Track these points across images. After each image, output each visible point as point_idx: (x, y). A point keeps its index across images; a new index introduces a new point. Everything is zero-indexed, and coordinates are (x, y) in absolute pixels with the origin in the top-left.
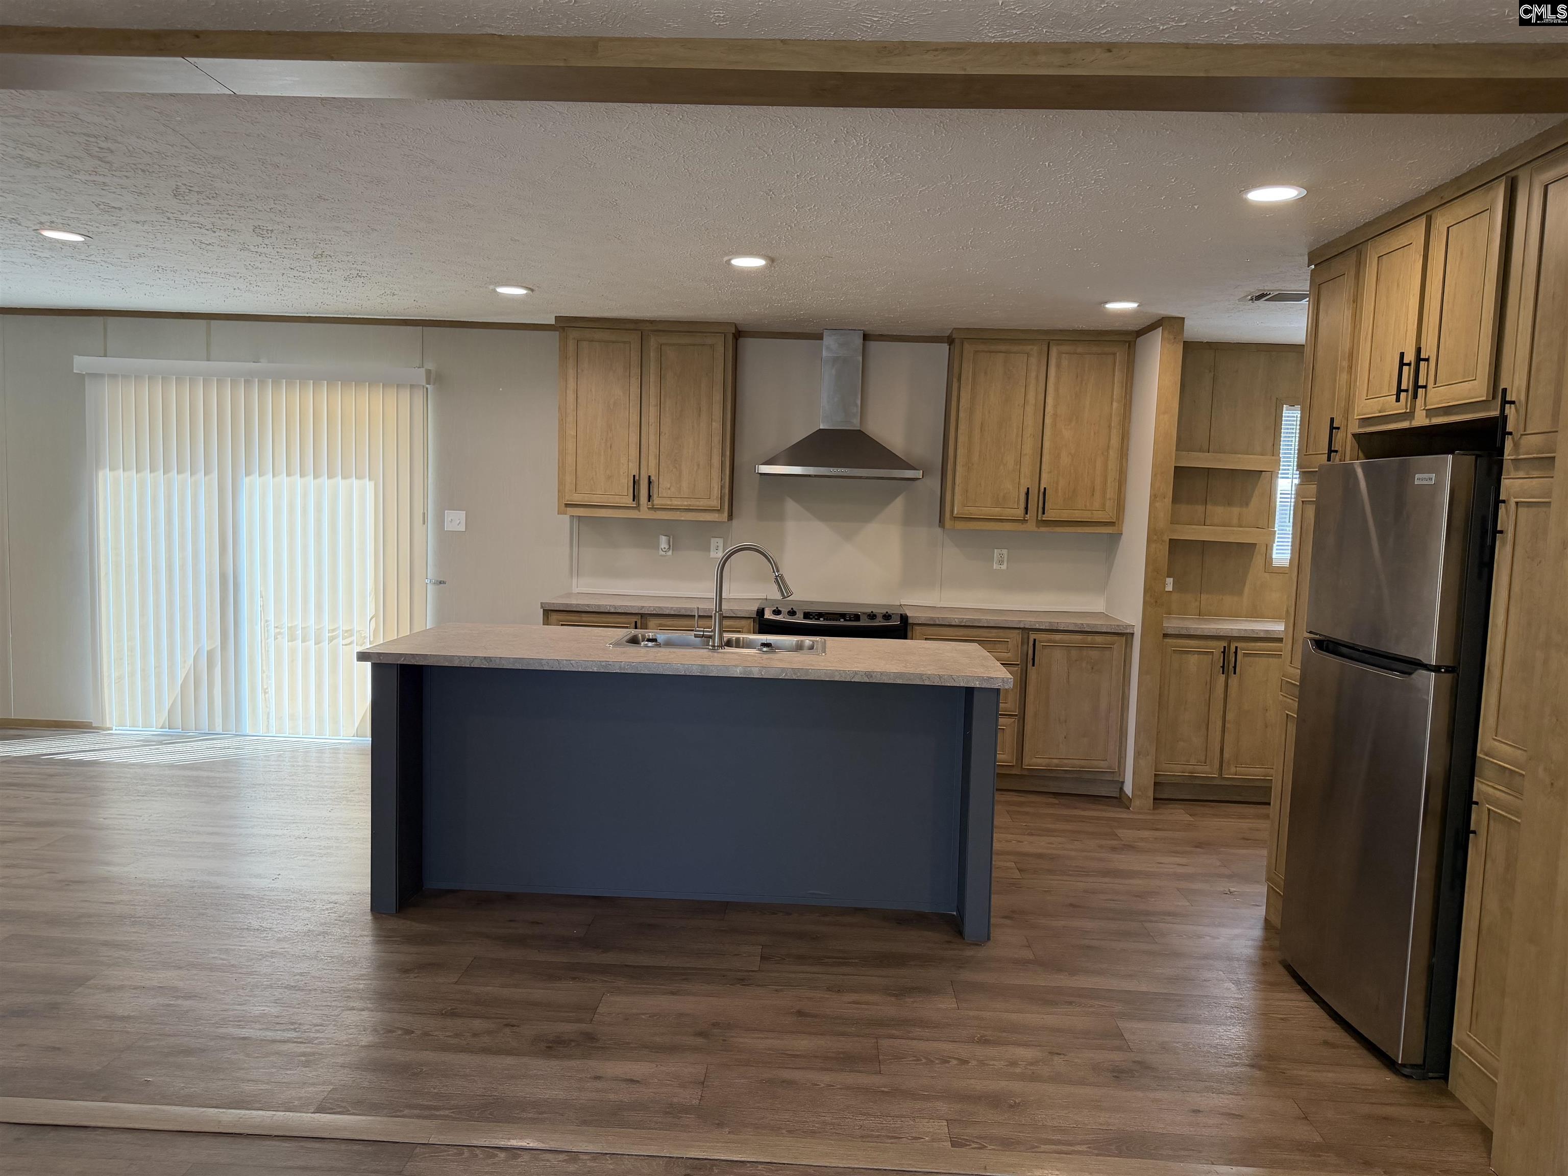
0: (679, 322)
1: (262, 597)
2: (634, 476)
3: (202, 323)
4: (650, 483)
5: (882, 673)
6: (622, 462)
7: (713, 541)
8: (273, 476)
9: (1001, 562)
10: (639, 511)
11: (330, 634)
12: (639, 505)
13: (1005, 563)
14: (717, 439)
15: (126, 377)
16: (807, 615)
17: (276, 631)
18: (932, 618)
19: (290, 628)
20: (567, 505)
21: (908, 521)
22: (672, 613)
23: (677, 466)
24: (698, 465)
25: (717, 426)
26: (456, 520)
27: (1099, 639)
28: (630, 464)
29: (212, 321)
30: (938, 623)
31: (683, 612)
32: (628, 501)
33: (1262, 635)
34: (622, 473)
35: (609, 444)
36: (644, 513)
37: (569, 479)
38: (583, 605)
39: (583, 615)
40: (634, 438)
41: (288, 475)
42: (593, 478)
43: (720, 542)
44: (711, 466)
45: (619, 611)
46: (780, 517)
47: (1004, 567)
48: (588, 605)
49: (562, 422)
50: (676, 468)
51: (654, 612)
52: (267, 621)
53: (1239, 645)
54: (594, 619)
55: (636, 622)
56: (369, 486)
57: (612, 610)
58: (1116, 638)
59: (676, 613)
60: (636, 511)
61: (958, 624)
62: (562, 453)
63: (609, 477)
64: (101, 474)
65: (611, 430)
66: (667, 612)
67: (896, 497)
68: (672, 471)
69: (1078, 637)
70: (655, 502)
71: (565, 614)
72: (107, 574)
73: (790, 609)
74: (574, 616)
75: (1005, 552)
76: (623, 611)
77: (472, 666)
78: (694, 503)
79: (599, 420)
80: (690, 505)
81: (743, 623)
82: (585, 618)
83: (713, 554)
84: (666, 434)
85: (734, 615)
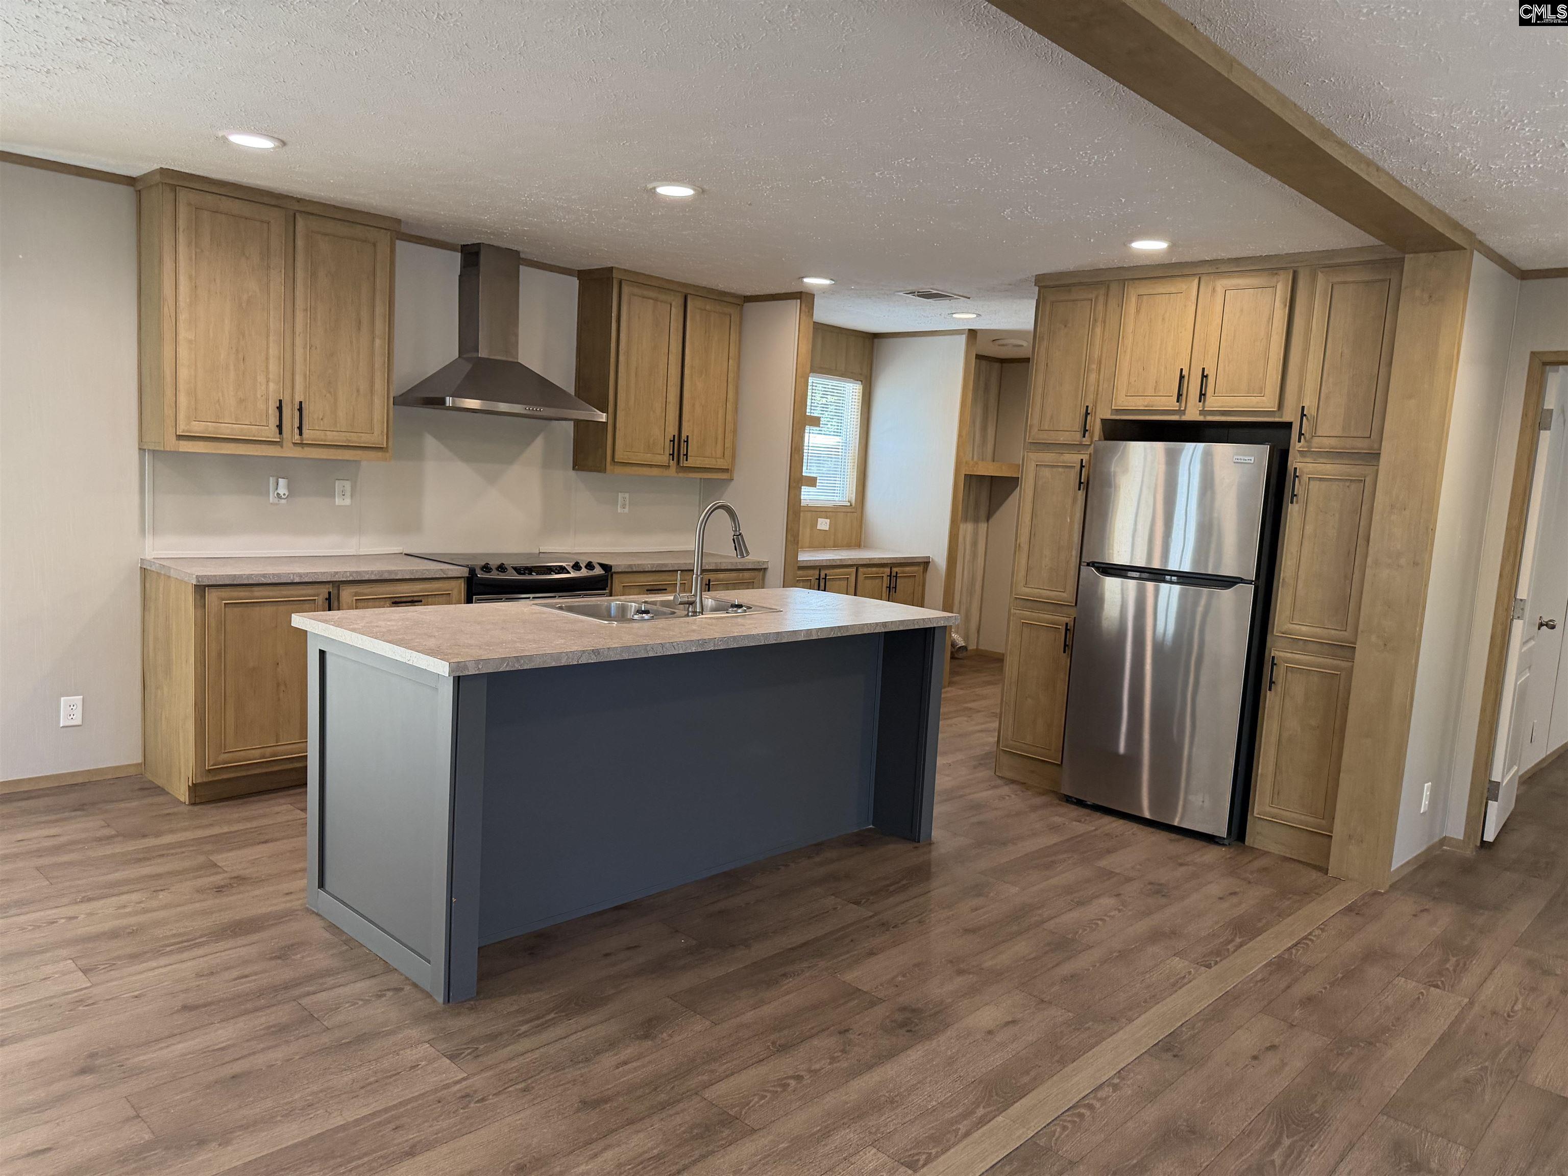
0: (334, 206)
2: (278, 401)
4: (300, 410)
6: (259, 380)
7: (343, 485)
9: (624, 507)
10: (282, 447)
12: (283, 438)
13: (627, 507)
14: (382, 360)
16: (518, 570)
18: (630, 566)
20: (181, 437)
21: (547, 463)
22: (373, 577)
23: (332, 390)
24: (358, 391)
25: (381, 344)
27: (747, 575)
28: (270, 384)
30: (635, 570)
31: (386, 576)
32: (271, 432)
33: (838, 563)
34: (259, 396)
35: (241, 356)
36: (289, 451)
37: (186, 400)
38: (257, 575)
39: (255, 589)
40: (274, 349)
42: (219, 401)
43: (348, 485)
44: (372, 392)
45: (306, 580)
46: (418, 456)
47: (626, 510)
48: (264, 576)
50: (330, 392)
51: (351, 578)
53: (827, 572)
54: (271, 594)
55: (329, 593)
57: (297, 580)
58: (756, 573)
59: (377, 578)
60: (278, 448)
61: (650, 569)
63: (241, 401)
65: (244, 336)
66: (366, 577)
67: (536, 436)
68: (326, 396)
69: (734, 575)
70: (307, 437)
71: (228, 589)
73: (497, 566)
74: (244, 591)
75: (627, 495)
76: (311, 580)
77: (580, 662)
78: (354, 439)
79: (226, 322)
80: (349, 441)
81: (454, 583)
82: (258, 592)
83: (338, 501)
84: (316, 348)
85: (445, 576)
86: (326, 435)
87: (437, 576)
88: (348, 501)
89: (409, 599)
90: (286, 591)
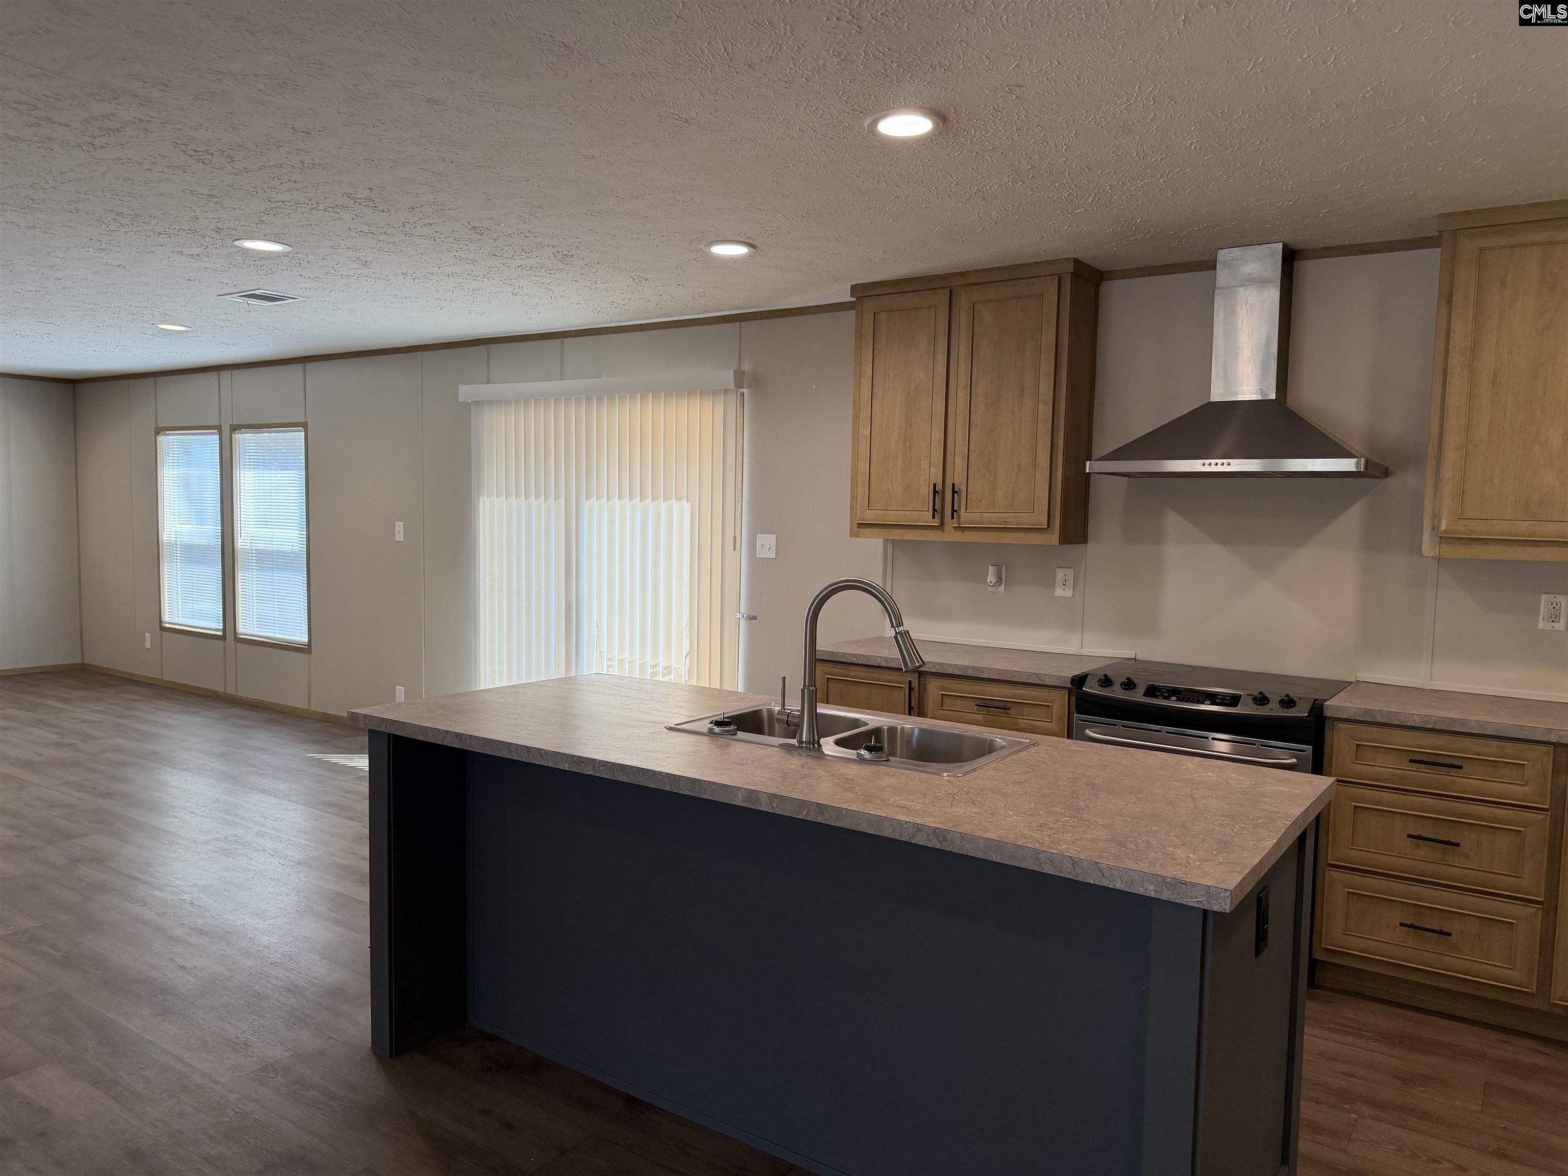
0: (997, 269)
1: (597, 627)
2: (935, 485)
3: (556, 342)
4: (954, 492)
5: (963, 836)
6: (923, 466)
7: (1060, 574)
8: (608, 500)
9: (1554, 618)
10: (943, 532)
11: (651, 670)
12: (942, 523)
13: (1562, 620)
14: (1045, 428)
15: (507, 402)
16: (1152, 691)
17: (608, 664)
18: (1368, 712)
19: (620, 661)
20: (860, 525)
21: (1373, 544)
22: (957, 672)
23: (991, 468)
24: (1019, 466)
25: (1045, 409)
26: (767, 545)
28: (932, 469)
29: (565, 339)
31: (970, 673)
32: (927, 518)
34: (922, 482)
35: (908, 444)
36: (949, 534)
37: (862, 491)
38: (850, 655)
39: (851, 668)
40: (938, 434)
41: (620, 498)
42: (888, 490)
43: (1070, 573)
44: (1035, 464)
45: (891, 665)
46: (1158, 540)
47: (1560, 626)
48: (855, 656)
49: (856, 418)
50: (989, 471)
51: (934, 670)
52: (601, 653)
54: (864, 675)
55: (910, 682)
56: (687, 507)
57: (885, 664)
59: (960, 673)
60: (939, 532)
61: (1418, 724)
62: (856, 459)
63: (907, 488)
64: (481, 500)
65: (911, 425)
66: (950, 671)
68: (984, 475)
70: (962, 519)
71: (830, 665)
72: (485, 598)
73: (1124, 680)
74: (842, 669)
75: (1562, 599)
76: (896, 666)
78: (1013, 520)
79: (897, 413)
80: (1007, 523)
81: (1055, 694)
82: (854, 671)
83: (1059, 592)
84: (977, 426)
85: (1040, 683)
86: (982, 517)
87: (1031, 681)
88: (1069, 593)
89: (1002, 704)
90: (876, 674)
